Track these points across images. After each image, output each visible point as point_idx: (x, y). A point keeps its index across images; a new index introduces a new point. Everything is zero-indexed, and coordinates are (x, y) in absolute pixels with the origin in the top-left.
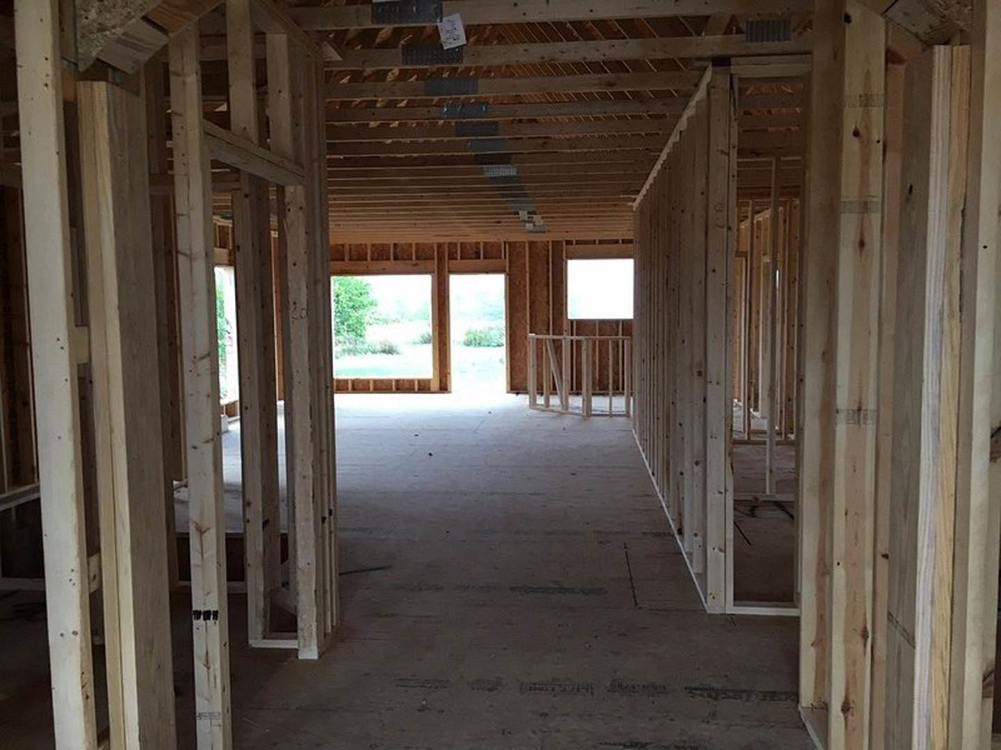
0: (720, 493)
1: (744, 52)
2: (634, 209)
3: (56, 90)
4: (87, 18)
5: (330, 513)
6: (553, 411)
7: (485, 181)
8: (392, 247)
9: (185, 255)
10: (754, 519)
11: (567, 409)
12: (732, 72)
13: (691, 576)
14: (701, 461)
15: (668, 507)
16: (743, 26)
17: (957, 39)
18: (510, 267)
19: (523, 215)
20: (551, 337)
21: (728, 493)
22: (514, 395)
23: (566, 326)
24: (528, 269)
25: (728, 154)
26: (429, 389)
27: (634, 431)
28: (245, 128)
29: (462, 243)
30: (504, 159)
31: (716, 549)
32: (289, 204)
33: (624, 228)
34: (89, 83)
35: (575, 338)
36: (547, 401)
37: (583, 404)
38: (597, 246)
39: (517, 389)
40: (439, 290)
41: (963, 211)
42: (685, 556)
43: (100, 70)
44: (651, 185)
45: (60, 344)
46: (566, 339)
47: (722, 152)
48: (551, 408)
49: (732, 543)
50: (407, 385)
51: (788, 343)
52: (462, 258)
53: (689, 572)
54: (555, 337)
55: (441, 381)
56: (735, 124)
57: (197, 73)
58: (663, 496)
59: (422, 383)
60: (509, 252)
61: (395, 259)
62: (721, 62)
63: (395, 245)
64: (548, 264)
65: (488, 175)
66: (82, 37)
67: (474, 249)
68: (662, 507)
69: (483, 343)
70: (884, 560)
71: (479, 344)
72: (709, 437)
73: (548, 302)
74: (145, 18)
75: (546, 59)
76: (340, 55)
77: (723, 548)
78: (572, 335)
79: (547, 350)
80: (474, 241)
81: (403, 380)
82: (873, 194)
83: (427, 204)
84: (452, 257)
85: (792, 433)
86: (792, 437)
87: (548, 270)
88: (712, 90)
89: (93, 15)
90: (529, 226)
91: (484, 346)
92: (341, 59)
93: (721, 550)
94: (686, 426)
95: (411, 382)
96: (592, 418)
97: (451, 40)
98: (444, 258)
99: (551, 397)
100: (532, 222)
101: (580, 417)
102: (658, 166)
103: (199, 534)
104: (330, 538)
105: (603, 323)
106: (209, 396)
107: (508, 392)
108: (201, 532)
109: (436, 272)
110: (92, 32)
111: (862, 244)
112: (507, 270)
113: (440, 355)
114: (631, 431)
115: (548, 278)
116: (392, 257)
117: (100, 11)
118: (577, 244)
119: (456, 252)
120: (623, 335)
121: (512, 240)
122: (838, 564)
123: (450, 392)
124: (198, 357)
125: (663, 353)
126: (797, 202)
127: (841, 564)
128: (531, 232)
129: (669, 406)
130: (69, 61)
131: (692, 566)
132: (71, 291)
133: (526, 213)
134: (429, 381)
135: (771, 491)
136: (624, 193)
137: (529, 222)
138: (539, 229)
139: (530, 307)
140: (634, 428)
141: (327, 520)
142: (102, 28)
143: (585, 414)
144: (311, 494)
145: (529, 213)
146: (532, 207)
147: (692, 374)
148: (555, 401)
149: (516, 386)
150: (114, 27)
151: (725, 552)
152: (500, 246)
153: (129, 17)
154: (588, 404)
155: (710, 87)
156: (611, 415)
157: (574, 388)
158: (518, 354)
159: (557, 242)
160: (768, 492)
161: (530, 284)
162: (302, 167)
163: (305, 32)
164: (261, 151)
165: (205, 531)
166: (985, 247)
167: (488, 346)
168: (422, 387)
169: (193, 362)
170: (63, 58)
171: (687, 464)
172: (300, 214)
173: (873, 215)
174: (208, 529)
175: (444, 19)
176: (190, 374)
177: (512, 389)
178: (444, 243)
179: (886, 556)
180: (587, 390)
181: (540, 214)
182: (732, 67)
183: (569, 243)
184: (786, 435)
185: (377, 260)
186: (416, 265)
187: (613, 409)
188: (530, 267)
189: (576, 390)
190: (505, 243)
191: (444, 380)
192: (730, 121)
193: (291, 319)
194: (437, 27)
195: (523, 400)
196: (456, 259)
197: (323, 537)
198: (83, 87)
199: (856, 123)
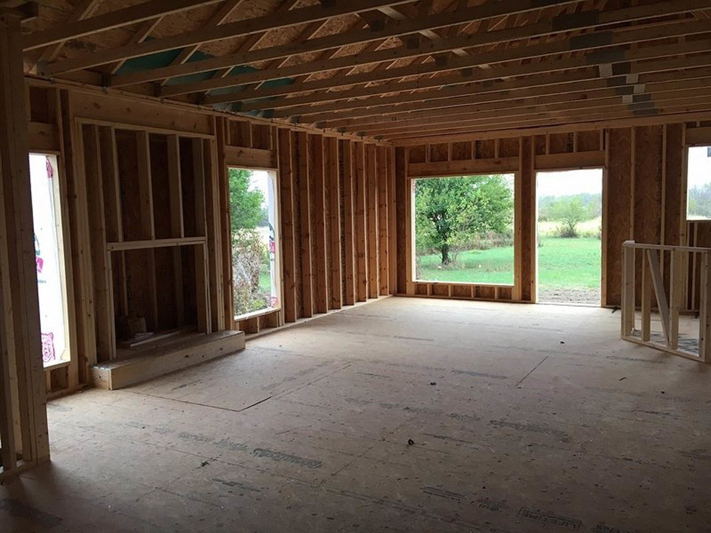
6: (653, 348)
8: (473, 145)
18: (610, 160)
22: (610, 311)
23: (682, 231)
24: (633, 161)
26: (510, 298)
29: (551, 135)
39: (614, 304)
40: (523, 190)
48: (651, 340)
50: (487, 292)
52: (551, 152)
55: (524, 289)
59: (503, 291)
60: (610, 141)
61: (478, 157)
63: (477, 143)
64: (661, 153)
67: (566, 141)
73: (660, 200)
80: (567, 131)
81: (484, 287)
84: (540, 151)
87: (661, 161)
95: (491, 289)
98: (530, 153)
107: (603, 306)
109: (520, 170)
112: (607, 163)
113: (523, 261)
115: (661, 170)
116: (473, 156)
118: (701, 126)
119: (545, 146)
121: (614, 127)
123: (534, 303)
134: (510, 289)
139: (635, 206)
143: (701, 360)
149: (611, 301)
152: (598, 136)
158: (617, 262)
159: (676, 125)
161: (636, 179)
168: (503, 296)
177: (607, 304)
178: (530, 137)
183: (690, 125)
185: (459, 159)
186: (499, 162)
188: (637, 159)
190: (604, 131)
191: (527, 290)
196: (544, 153)
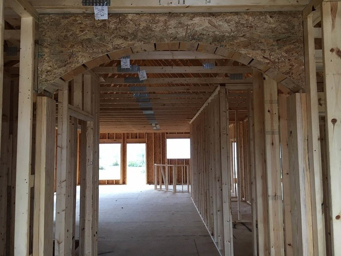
0: (228, 221)
1: (230, 82)
2: (190, 124)
3: (31, 100)
4: (42, 77)
5: (96, 233)
6: (163, 191)
7: (143, 115)
9: (60, 147)
10: (236, 229)
11: (168, 190)
12: (226, 88)
13: (218, 251)
14: (221, 210)
15: (207, 226)
16: (229, 75)
17: (301, 91)
18: (147, 141)
19: (154, 125)
20: (161, 165)
21: (230, 222)
22: (149, 185)
23: (166, 161)
24: (153, 142)
25: (226, 112)
26: (119, 183)
27: (191, 198)
28: (78, 105)
29: (131, 133)
30: (151, 109)
31: (227, 241)
32: (88, 127)
33: (185, 129)
34: (41, 97)
35: (169, 165)
36: (161, 187)
37: (173, 188)
38: (176, 134)
39: (150, 183)
40: (123, 148)
41: (307, 140)
42: (215, 244)
43: (45, 93)
44: (197, 117)
45: (26, 181)
46: (167, 166)
47: (224, 111)
48: (162, 190)
49: (232, 239)
50: (111, 182)
51: (241, 167)
52: (131, 138)
53: (217, 250)
54: (163, 165)
55: (123, 181)
56: (227, 103)
57: (67, 90)
58: (205, 222)
59: (116, 181)
60: (147, 136)
61: (108, 138)
62: (223, 85)
63: (108, 134)
64: (160, 140)
65: (144, 113)
66: (40, 83)
67: (135, 135)
68: (205, 226)
69: (135, 165)
70: (289, 246)
71: (133, 166)
72: (223, 202)
73: (160, 153)
74: (61, 78)
75: (170, 82)
76: (105, 80)
77: (230, 241)
78: (168, 164)
79: (161, 170)
80: (135, 132)
81: (110, 180)
82: (275, 129)
83: (122, 121)
84: (128, 138)
85: (244, 198)
86: (244, 199)
88: (220, 93)
89: (44, 77)
90: (155, 128)
91: (135, 166)
92: (104, 81)
93: (229, 242)
94: (214, 198)
95: (113, 181)
96: (177, 193)
97: (142, 78)
98: (125, 138)
99: (162, 185)
100: (156, 127)
101: (172, 193)
102: (200, 112)
103: (58, 244)
104: (96, 242)
105: (179, 160)
106: (65, 195)
107: (147, 184)
108: (59, 243)
109: (122, 143)
110: (43, 82)
111: (273, 144)
112: (147, 142)
113: (123, 171)
114: (190, 198)
115: (160, 145)
116: (107, 138)
117: (46, 76)
118: (170, 134)
119: (129, 136)
120: (185, 164)
121: (148, 132)
122: (272, 247)
123: (126, 184)
124: (62, 181)
125: (203, 172)
126: (241, 122)
127: (273, 247)
128: (155, 130)
129: (206, 190)
130: (35, 90)
131: (218, 247)
132: (31, 163)
133: (154, 124)
134: (119, 180)
135: (240, 219)
136: (187, 119)
137: (155, 127)
138: (157, 129)
139: (154, 155)
140: (192, 196)
141: (95, 236)
142: (46, 81)
143: (174, 192)
144: (91, 227)
145: (155, 124)
146: (156, 123)
147: (216, 180)
148: (163, 187)
149: (149, 182)
150: (50, 80)
151: (230, 242)
152: (144, 134)
153: (56, 77)
154: (175, 188)
155: (219, 92)
156: (183, 192)
157: (169, 182)
158: (150, 171)
159: (163, 133)
160: (239, 219)
161: (154, 147)
162: (93, 115)
163: (95, 74)
164: (83, 112)
165: (60, 243)
166: (315, 151)
167: (136, 166)
168: (117, 183)
169: (60, 183)
170: (34, 90)
171: (215, 211)
172: (92, 130)
173: (275, 135)
174: (62, 242)
175: (140, 72)
176: (59, 187)
177: (148, 183)
178: (125, 133)
179: (290, 245)
180: (175, 183)
181: (159, 124)
182: (226, 87)
183: (167, 133)
184: (242, 198)
185: (102, 138)
186: (115, 140)
187: (183, 190)
188: (154, 141)
189: (171, 183)
190: (146, 133)
191: (124, 180)
192: (226, 102)
193: (87, 165)
194: (138, 74)
195: (152, 187)
196: (129, 138)
197: (94, 242)
198: (39, 98)
199: (269, 108)
